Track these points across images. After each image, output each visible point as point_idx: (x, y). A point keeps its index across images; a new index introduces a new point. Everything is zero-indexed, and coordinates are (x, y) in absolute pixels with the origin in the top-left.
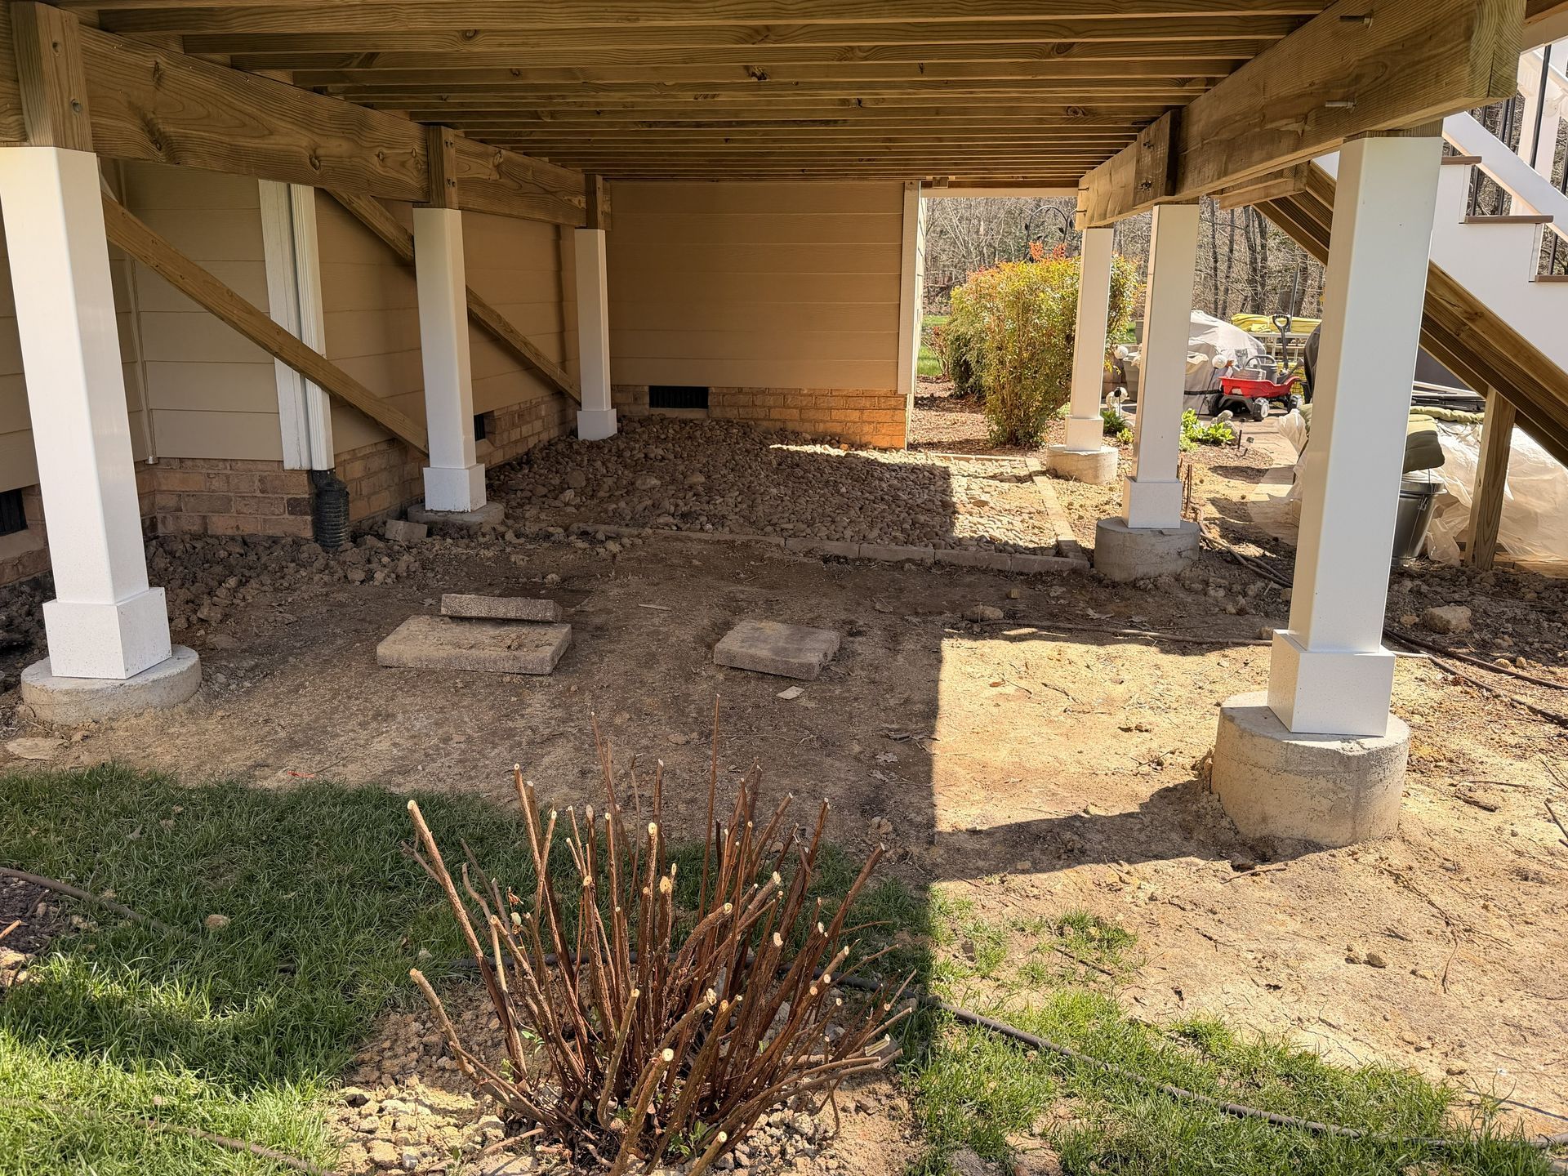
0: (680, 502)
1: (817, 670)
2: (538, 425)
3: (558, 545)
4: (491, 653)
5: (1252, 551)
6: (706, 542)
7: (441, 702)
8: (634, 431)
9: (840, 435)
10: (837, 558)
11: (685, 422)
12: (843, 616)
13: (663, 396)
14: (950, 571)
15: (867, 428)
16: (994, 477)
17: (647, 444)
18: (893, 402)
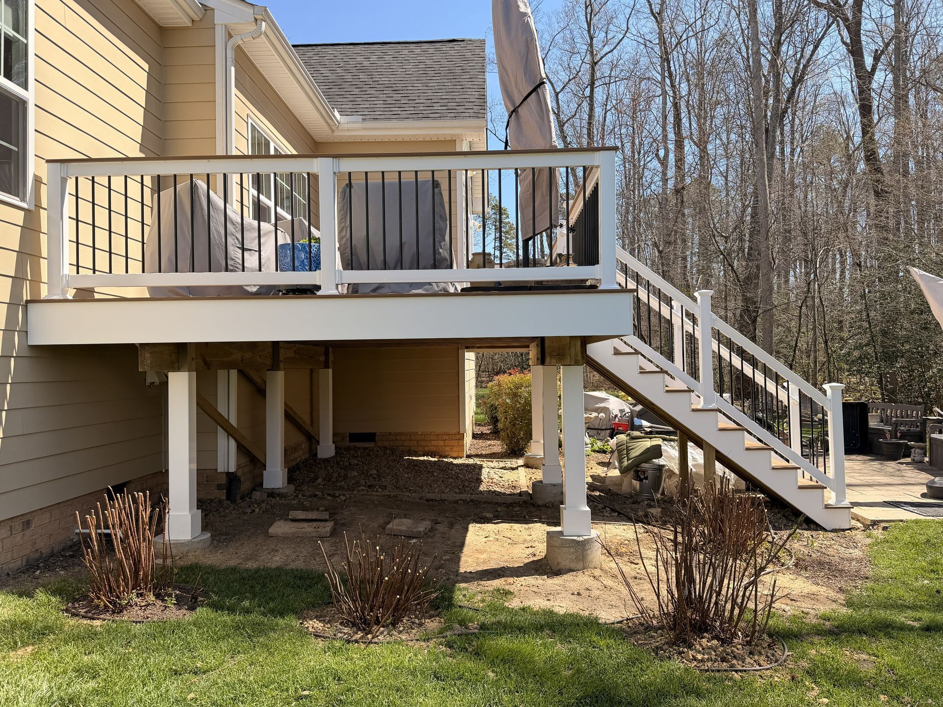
0: (367, 481)
1: (423, 534)
2: (301, 452)
3: (321, 499)
4: (309, 530)
5: (597, 493)
6: (379, 496)
7: (293, 546)
8: (343, 454)
9: (435, 452)
10: (432, 500)
11: (366, 448)
12: (433, 518)
13: (354, 437)
14: (476, 503)
15: (447, 449)
16: (501, 468)
17: (349, 459)
18: (458, 437)
